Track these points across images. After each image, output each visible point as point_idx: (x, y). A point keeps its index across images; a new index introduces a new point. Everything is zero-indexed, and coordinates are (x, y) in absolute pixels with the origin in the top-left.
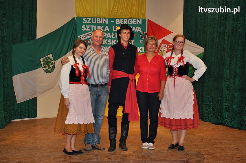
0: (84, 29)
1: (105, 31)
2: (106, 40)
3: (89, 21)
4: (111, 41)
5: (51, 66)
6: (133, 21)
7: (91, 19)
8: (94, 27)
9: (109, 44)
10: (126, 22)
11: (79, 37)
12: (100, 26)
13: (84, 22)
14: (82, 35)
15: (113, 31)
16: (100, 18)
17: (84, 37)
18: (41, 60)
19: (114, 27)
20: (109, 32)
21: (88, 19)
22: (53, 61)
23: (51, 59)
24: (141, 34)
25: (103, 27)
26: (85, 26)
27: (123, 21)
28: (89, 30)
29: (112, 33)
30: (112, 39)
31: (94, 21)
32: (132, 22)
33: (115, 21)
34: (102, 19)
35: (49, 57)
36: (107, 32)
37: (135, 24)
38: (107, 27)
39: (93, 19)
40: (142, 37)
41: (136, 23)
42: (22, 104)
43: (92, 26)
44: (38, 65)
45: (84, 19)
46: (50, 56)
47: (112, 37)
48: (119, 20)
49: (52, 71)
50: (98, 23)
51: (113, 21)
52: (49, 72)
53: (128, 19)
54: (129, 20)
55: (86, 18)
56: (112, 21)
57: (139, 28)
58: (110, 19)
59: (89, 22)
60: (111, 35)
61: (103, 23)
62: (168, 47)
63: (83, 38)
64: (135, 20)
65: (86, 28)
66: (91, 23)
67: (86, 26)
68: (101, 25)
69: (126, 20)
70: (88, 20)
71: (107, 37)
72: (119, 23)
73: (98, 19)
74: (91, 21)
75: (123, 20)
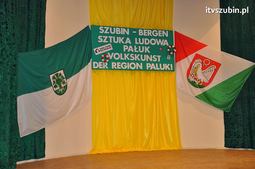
0: (100, 40)
1: (126, 43)
2: (128, 54)
3: (107, 30)
4: (134, 56)
5: (63, 86)
6: (158, 32)
7: (109, 28)
8: (112, 39)
9: (131, 59)
10: (150, 33)
11: (95, 50)
12: (120, 38)
13: (100, 32)
14: (99, 48)
15: (136, 43)
16: (120, 28)
17: (101, 51)
18: (51, 76)
19: (136, 39)
20: (130, 45)
21: (105, 28)
22: (65, 80)
23: (62, 77)
24: (169, 48)
25: (123, 38)
26: (101, 37)
27: (147, 32)
28: (107, 42)
29: (135, 46)
30: (134, 53)
31: (113, 31)
32: (157, 34)
33: (138, 32)
34: (122, 29)
35: (60, 73)
36: (128, 45)
37: (161, 36)
38: (128, 39)
39: (111, 28)
40: (170, 52)
41: (162, 34)
42: (26, 139)
43: (111, 37)
44: (47, 84)
45: (100, 28)
46: (62, 72)
47: (135, 52)
48: (142, 30)
49: (64, 92)
50: (117, 33)
51: (136, 32)
52: (60, 94)
53: (152, 30)
54: (154, 31)
55: (103, 27)
56: (133, 32)
57: (166, 41)
58: (131, 30)
59: (106, 32)
60: (134, 48)
61: (124, 34)
62: (204, 62)
63: (99, 51)
64: (161, 31)
65: (103, 39)
66: (108, 33)
67: (104, 37)
68: (121, 36)
69: (150, 31)
70: (105, 30)
71: (129, 51)
72: (142, 35)
73: (117, 29)
74: (109, 31)
75: (146, 30)
